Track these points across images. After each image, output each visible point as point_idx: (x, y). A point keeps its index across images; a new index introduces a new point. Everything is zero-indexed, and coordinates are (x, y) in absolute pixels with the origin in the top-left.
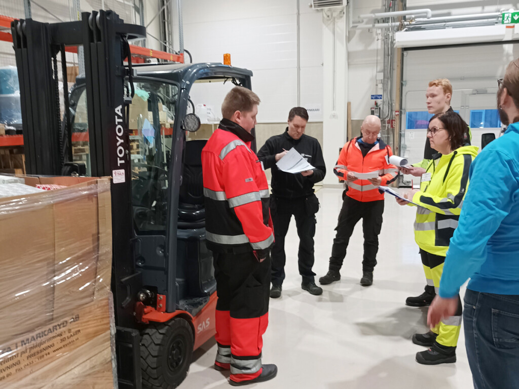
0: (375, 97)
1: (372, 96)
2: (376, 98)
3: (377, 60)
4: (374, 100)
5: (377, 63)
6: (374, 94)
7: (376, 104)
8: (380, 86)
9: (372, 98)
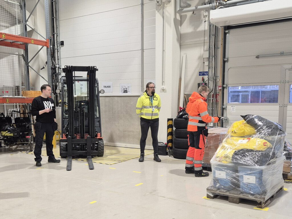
0: (202, 74)
1: (200, 72)
2: (204, 75)
3: (204, 40)
4: (202, 77)
5: (204, 43)
6: (202, 71)
7: (203, 80)
8: (207, 63)
9: (200, 75)
